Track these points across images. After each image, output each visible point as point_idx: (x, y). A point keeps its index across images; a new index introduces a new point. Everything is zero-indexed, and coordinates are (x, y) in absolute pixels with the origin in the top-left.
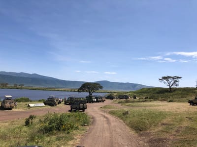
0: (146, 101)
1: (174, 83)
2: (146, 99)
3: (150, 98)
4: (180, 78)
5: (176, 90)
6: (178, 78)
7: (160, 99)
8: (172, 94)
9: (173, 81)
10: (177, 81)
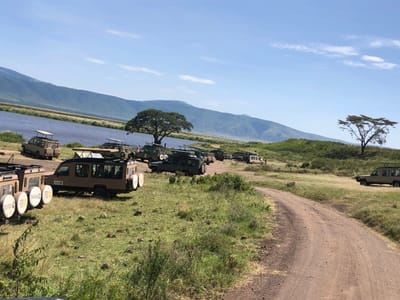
0: (305, 172)
1: (376, 134)
2: (303, 166)
3: (313, 168)
4: (391, 124)
5: (376, 152)
6: (388, 123)
7: (337, 171)
8: (365, 162)
9: (374, 131)
10: (383, 132)
